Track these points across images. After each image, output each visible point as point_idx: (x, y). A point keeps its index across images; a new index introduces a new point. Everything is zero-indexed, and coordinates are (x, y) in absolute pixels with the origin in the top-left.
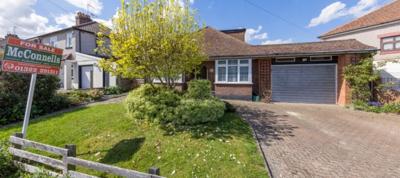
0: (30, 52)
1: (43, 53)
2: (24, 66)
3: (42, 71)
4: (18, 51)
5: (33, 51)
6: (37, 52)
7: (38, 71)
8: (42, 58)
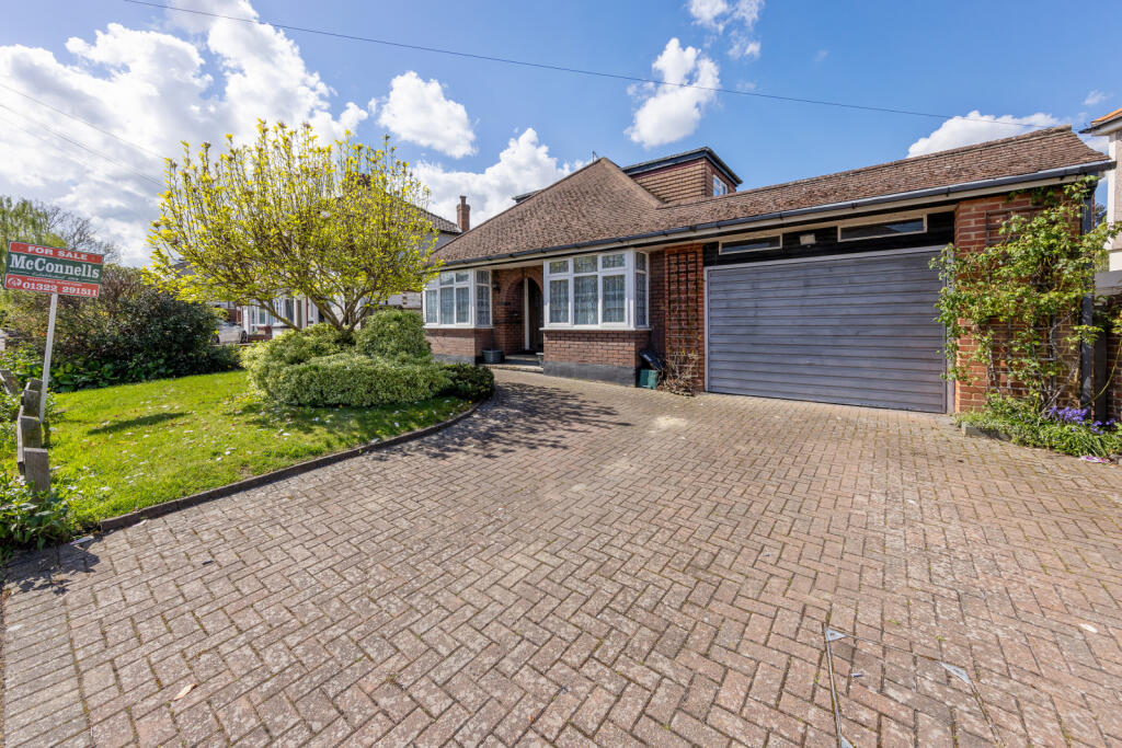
0: (44, 260)
1: (64, 262)
2: (36, 283)
3: (65, 290)
4: (26, 261)
5: (49, 260)
6: (55, 261)
7: (60, 289)
8: (64, 270)
